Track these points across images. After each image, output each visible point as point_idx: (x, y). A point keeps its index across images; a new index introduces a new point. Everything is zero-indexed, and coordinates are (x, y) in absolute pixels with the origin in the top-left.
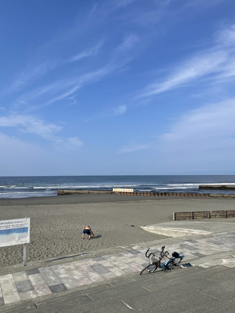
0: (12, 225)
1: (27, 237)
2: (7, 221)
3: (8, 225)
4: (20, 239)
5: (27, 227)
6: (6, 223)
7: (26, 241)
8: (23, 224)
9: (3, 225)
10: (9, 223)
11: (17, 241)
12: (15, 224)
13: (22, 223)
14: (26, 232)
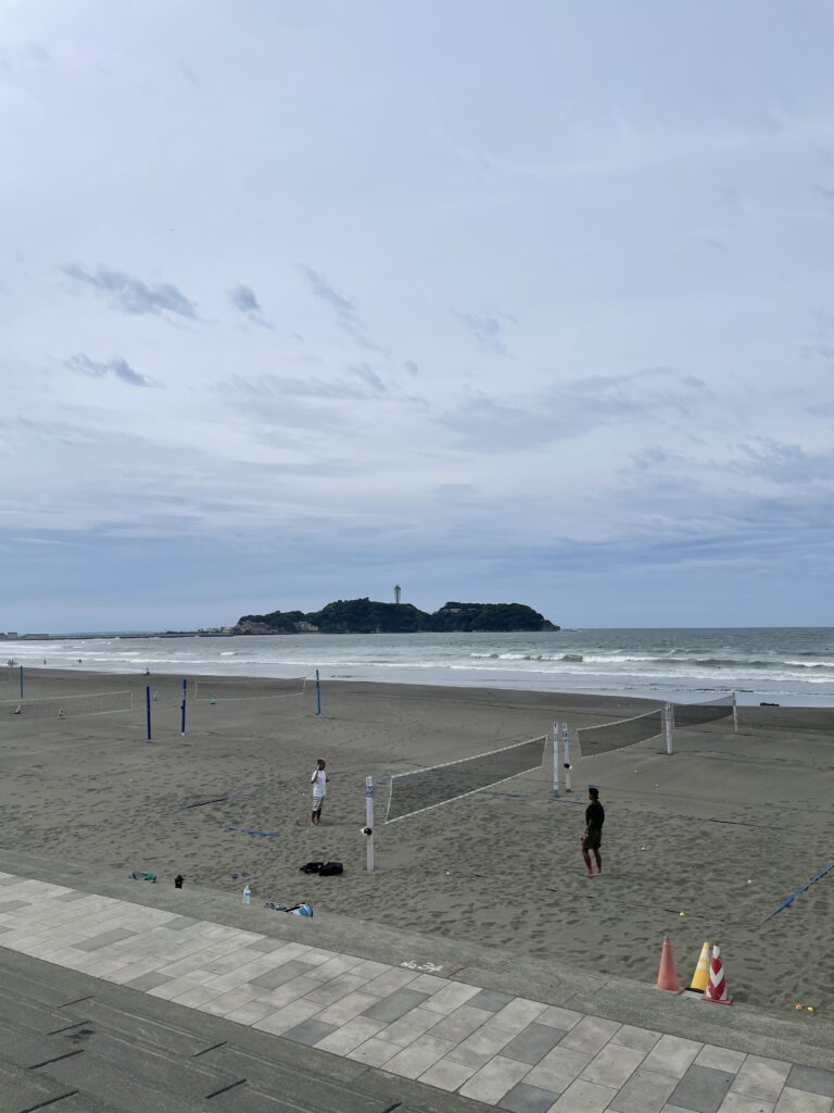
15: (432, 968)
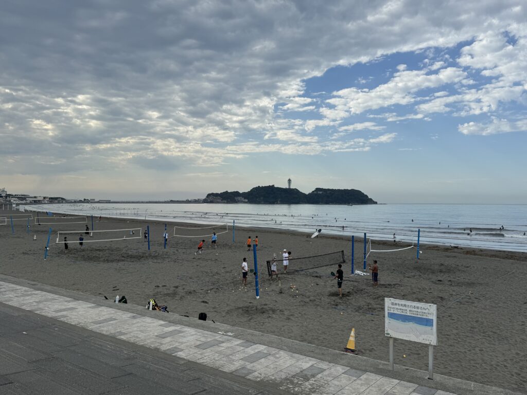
0: (410, 311)
1: (432, 335)
2: (403, 302)
3: (404, 308)
4: (423, 336)
5: (432, 320)
6: (401, 305)
7: (431, 341)
8: (425, 313)
9: (397, 307)
10: (405, 305)
11: (417, 337)
12: (414, 309)
13: (424, 311)
14: (430, 326)
15: (230, 334)
